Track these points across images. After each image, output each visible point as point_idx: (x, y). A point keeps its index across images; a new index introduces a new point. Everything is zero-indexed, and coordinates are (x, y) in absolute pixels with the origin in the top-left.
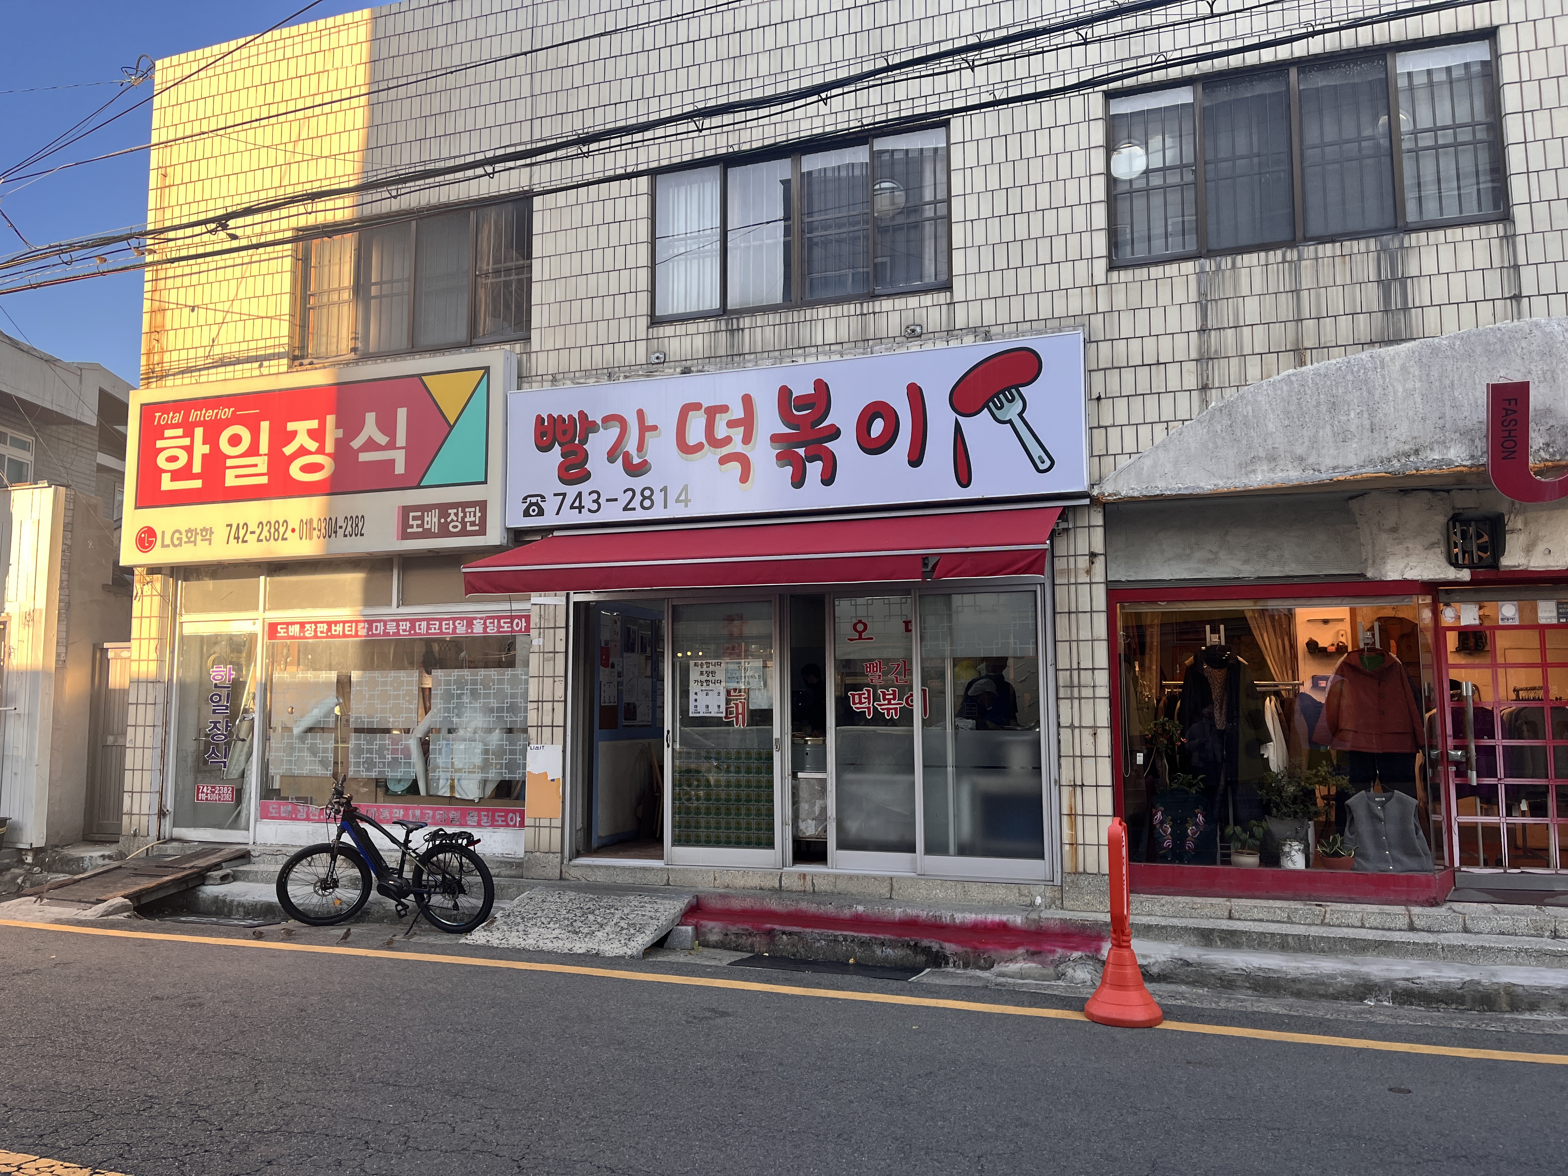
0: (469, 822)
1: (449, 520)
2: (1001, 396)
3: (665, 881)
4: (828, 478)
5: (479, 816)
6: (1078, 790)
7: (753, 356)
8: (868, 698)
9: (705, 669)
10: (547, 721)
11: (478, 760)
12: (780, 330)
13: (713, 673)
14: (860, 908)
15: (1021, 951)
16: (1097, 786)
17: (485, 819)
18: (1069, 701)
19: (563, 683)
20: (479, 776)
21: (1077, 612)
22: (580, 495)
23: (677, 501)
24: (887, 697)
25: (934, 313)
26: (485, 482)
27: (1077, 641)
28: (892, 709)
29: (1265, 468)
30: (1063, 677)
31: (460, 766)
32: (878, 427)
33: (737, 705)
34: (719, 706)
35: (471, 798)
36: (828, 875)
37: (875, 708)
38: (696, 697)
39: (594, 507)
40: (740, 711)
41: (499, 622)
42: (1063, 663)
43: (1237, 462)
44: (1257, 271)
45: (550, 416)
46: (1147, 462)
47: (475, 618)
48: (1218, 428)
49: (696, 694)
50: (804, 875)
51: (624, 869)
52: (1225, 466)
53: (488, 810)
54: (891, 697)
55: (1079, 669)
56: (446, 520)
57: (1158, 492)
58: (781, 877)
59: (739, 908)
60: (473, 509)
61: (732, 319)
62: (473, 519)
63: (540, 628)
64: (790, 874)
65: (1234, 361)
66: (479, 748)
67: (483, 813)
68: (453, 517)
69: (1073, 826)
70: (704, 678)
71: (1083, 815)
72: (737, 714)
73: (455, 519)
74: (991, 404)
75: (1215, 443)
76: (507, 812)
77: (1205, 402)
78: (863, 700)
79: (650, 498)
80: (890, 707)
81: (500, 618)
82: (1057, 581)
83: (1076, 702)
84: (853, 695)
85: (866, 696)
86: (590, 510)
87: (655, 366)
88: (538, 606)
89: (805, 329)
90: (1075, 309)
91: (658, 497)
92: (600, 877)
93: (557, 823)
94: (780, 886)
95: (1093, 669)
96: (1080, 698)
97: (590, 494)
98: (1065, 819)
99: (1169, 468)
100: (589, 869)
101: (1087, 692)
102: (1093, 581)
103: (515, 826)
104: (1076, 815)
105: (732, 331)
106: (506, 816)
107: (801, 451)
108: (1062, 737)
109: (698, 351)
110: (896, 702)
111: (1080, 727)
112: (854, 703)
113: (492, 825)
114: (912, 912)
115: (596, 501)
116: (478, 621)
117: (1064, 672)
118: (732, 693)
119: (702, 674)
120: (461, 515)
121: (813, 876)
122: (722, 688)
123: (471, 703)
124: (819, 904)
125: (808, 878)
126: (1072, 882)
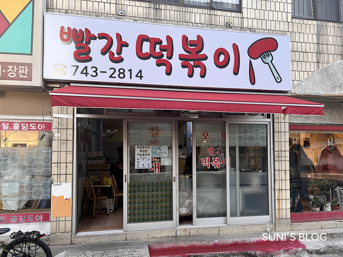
0: (12, 221)
1: (8, 71)
2: (265, 53)
3: (125, 239)
4: (203, 75)
5: (18, 218)
6: (281, 191)
7: (166, 21)
8: (209, 161)
9: (142, 149)
10: (63, 171)
11: (17, 191)
12: (177, 13)
13: (146, 151)
14: (216, 241)
15: (282, 250)
16: (286, 190)
17: (22, 219)
18: (278, 162)
19: (72, 154)
20: (18, 199)
21: (281, 132)
22: (86, 68)
23: (137, 76)
24: (215, 160)
25: (236, 19)
26: (31, 54)
27: (281, 142)
28: (217, 165)
29: (338, 89)
30: (276, 153)
31: (6, 194)
32: (222, 58)
33: (155, 164)
34: (149, 165)
35: (13, 209)
36: (195, 228)
37: (211, 165)
38: (138, 161)
39: (94, 74)
40: (157, 167)
41: (29, 125)
42: (276, 149)
43: (331, 87)
44: (332, 28)
45: (69, 28)
46: (304, 84)
47: (15, 123)
48: (324, 75)
49: (138, 159)
50: (186, 229)
51: (104, 235)
52: (327, 88)
53: (23, 215)
54: (217, 160)
55: (281, 151)
56: (6, 71)
57: (308, 94)
58: (176, 231)
59: (167, 247)
60: (24, 67)
61: (156, 4)
62: (23, 72)
63: (58, 129)
64: (180, 230)
65: (326, 55)
66: (17, 185)
67: (20, 216)
68: (10, 69)
69: (279, 203)
70: (142, 153)
71: (282, 200)
72: (156, 167)
73: (12, 71)
74: (261, 56)
75: (324, 80)
76: (35, 215)
77: (318, 67)
78: (207, 162)
79: (123, 73)
80: (216, 164)
81: (29, 123)
82: (275, 121)
83: (280, 162)
84: (203, 160)
85: (208, 160)
86: (91, 75)
87: (120, 16)
88: (57, 119)
89: (188, 15)
90: (282, 29)
91: (127, 74)
92: (92, 241)
93: (70, 218)
94: (176, 235)
95: (285, 151)
96: (281, 161)
97: (92, 68)
98: (276, 201)
99: (311, 86)
100: (87, 238)
101: (283, 159)
102: (285, 122)
103: (40, 221)
104: (280, 200)
105: (156, 9)
106: (34, 217)
107: (192, 63)
108: (276, 174)
109: (141, 14)
110: (218, 162)
111: (281, 170)
112: (203, 163)
113: (26, 222)
114: (235, 240)
115: (95, 72)
116: (16, 124)
117: (277, 152)
118: (153, 159)
119: (141, 151)
120: (16, 69)
121: (189, 229)
122: (150, 157)
123: (12, 164)
124: (200, 241)
125: (187, 230)
126: (278, 222)
